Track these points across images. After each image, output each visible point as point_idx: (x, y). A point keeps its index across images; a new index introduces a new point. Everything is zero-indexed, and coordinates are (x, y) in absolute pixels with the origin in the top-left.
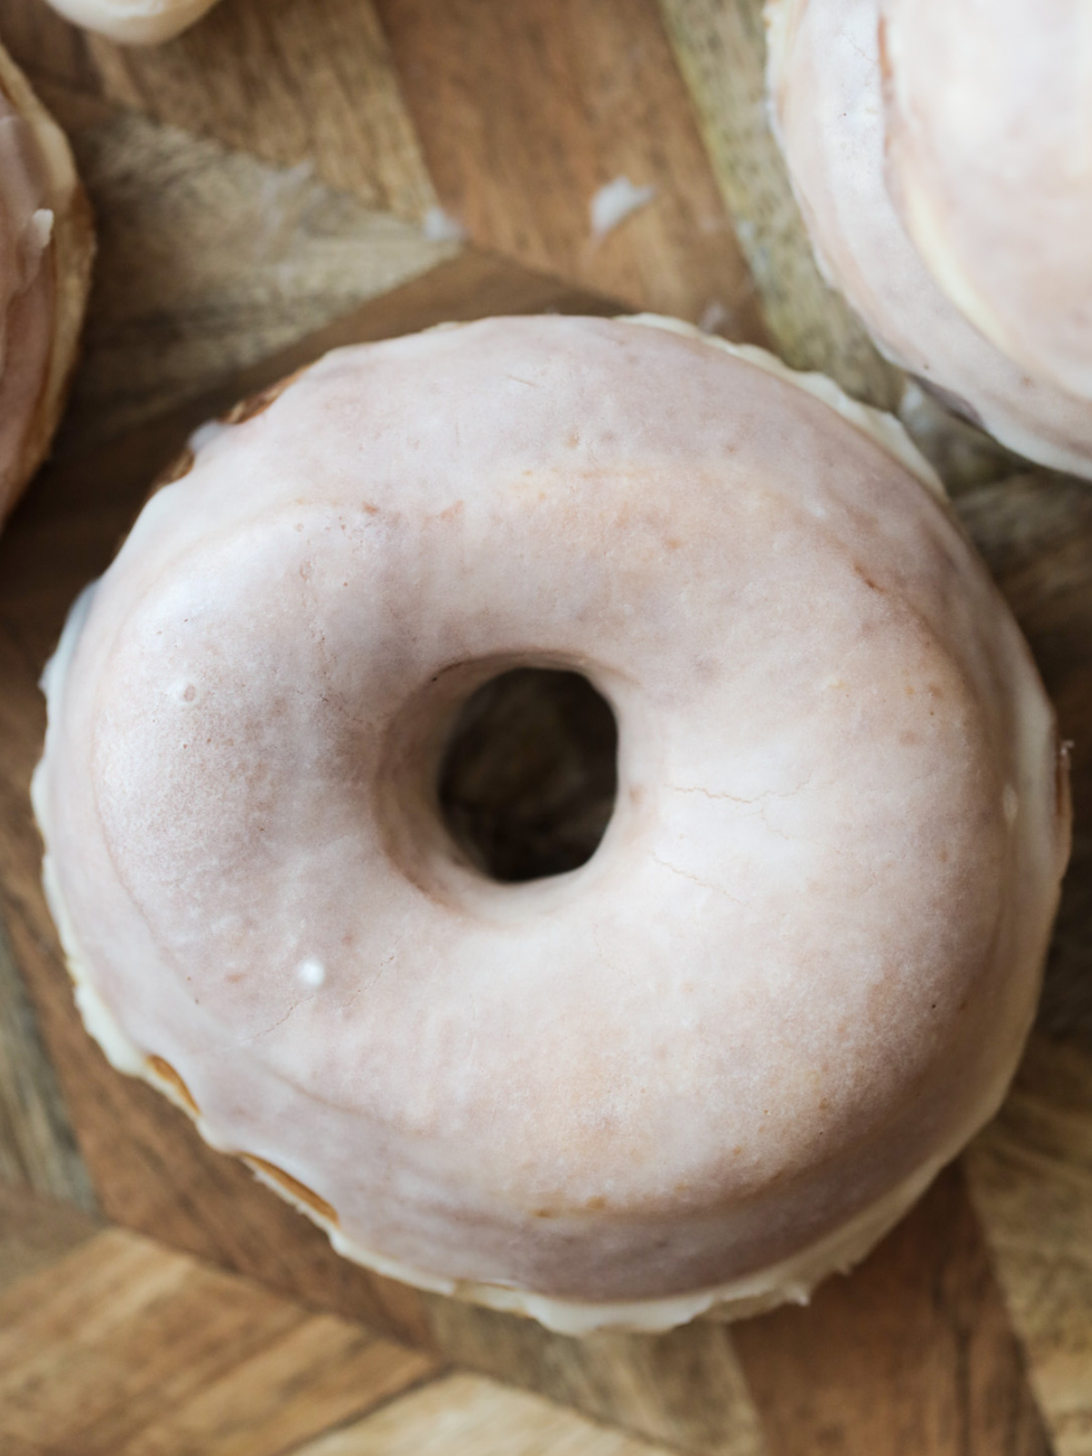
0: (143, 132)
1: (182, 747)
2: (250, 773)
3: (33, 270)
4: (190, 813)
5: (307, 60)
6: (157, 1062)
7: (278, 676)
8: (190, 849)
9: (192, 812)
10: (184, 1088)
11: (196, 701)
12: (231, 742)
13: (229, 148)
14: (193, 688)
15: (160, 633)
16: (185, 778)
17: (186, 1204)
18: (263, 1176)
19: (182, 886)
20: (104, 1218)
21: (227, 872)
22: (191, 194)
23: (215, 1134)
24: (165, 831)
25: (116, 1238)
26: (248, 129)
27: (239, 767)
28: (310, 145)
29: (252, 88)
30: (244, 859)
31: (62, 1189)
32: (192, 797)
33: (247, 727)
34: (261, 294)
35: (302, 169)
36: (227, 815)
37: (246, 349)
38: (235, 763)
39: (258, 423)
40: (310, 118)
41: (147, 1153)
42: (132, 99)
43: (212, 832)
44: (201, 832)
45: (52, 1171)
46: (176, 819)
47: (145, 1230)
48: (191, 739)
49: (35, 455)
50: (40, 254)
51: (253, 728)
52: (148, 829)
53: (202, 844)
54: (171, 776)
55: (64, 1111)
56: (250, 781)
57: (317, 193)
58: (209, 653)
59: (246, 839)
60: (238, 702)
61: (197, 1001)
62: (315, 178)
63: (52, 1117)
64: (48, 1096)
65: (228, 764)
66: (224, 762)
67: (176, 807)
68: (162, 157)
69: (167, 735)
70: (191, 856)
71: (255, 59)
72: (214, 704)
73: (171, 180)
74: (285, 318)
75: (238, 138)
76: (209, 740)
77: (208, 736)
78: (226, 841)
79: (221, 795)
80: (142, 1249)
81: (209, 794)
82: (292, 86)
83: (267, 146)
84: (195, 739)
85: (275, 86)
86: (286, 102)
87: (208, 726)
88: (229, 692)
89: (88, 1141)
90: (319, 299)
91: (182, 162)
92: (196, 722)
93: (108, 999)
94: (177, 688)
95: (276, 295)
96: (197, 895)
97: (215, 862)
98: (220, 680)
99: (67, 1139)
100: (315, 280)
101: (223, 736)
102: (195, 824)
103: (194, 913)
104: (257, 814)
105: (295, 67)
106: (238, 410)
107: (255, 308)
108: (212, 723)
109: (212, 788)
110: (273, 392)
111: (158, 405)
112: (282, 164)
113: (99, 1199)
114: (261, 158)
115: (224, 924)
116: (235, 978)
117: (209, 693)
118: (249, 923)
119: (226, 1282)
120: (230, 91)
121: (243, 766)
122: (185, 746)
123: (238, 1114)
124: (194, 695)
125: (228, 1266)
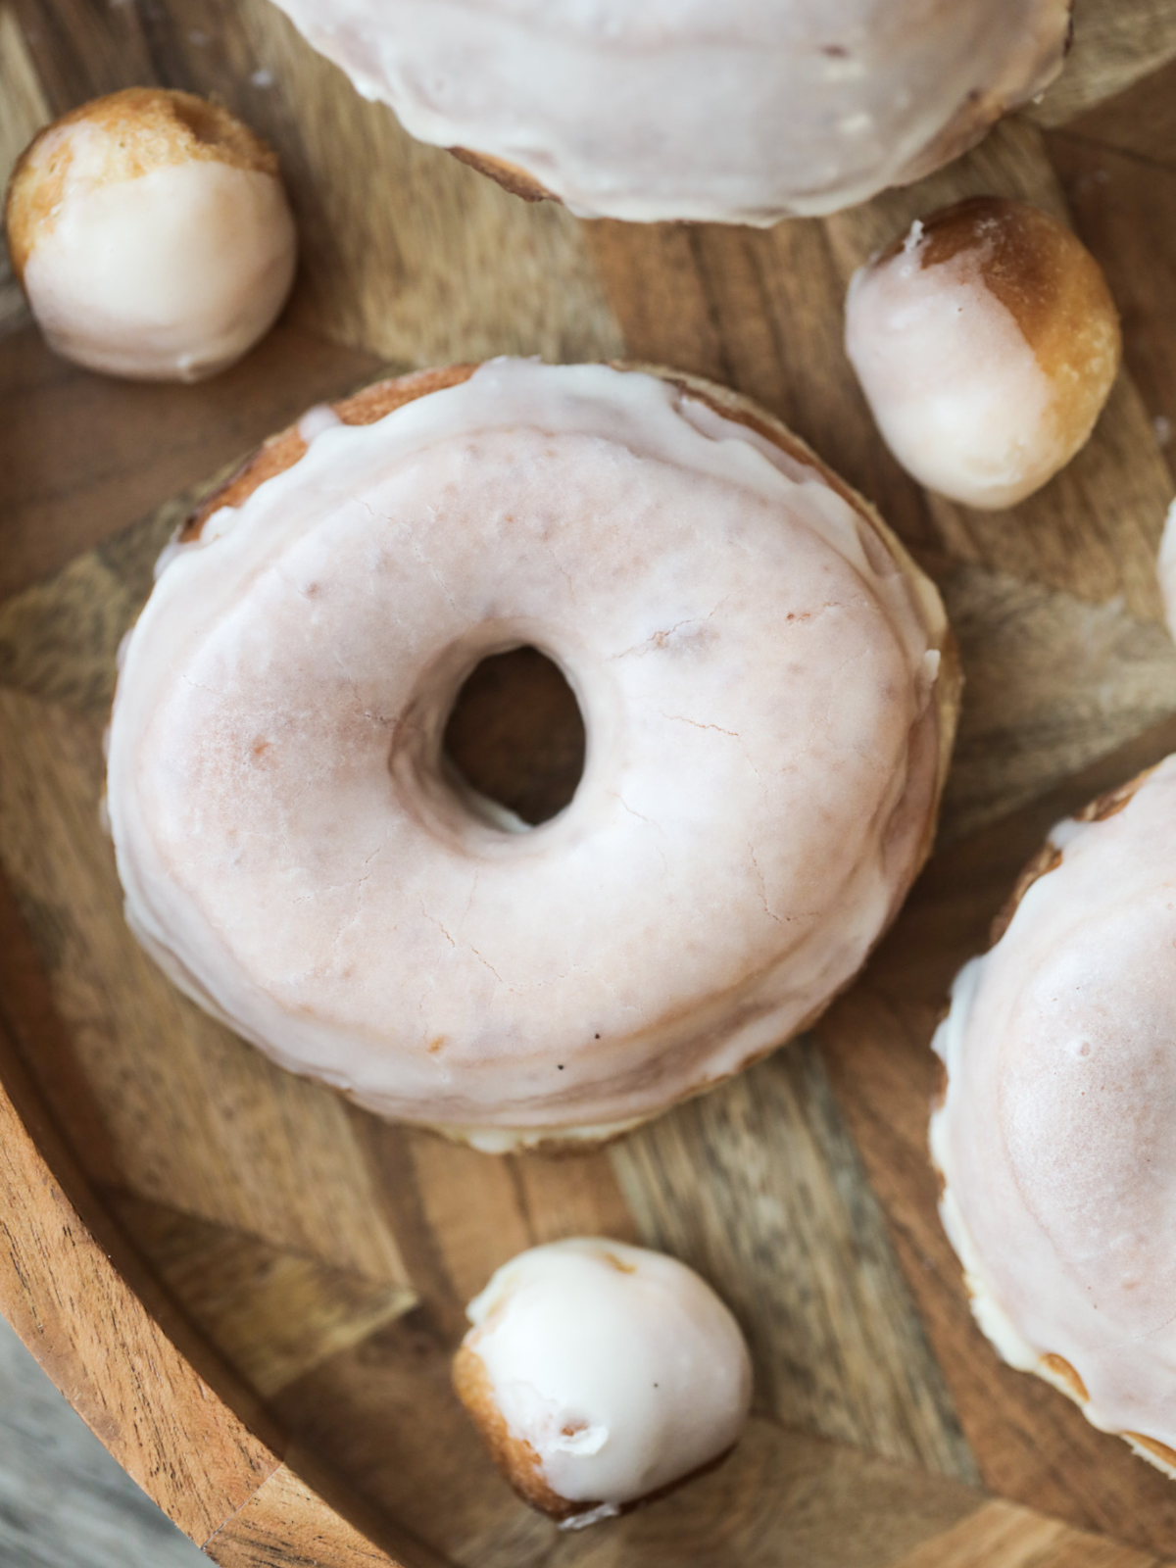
0: (981, 581)
1: (1080, 1094)
2: (1137, 1114)
3: (926, 700)
4: (1089, 1149)
5: (1114, 514)
6: (1053, 1359)
7: (1157, 1031)
8: (1090, 1179)
9: (1090, 1149)
10: (1076, 1378)
11: (1091, 1055)
12: (1120, 1088)
13: (1053, 590)
14: (1088, 1045)
15: (1055, 999)
16: (1083, 1120)
17: (1054, 1475)
18: (1140, 1449)
19: (1084, 1211)
20: (989, 1492)
21: (1121, 1197)
22: (1023, 630)
23: (1099, 1415)
24: (1068, 1165)
25: (998, 1506)
26: (1068, 574)
27: (1128, 1109)
28: (1120, 585)
29: (1070, 540)
30: (1135, 1186)
31: (951, 1468)
32: (1091, 1136)
33: (1133, 1075)
34: (1084, 711)
35: (1115, 604)
36: (1120, 1150)
37: (1074, 757)
38: (1125, 1106)
39: (1118, 822)
40: (1119, 563)
41: (1022, 1435)
42: (969, 552)
43: (1108, 1164)
44: (1099, 1165)
45: (942, 1453)
46: (1077, 1155)
47: (1021, 1499)
48: (1088, 1088)
49: (925, 854)
50: (930, 686)
51: (1138, 1075)
52: (1054, 1165)
53: (1100, 1175)
54: (1072, 1119)
55: (949, 1402)
56: (1138, 1121)
57: (1127, 624)
58: (1100, 1014)
59: (1136, 1169)
60: (1125, 1055)
61: (1095, 1307)
62: (1126, 612)
63: (940, 1409)
64: (935, 1392)
65: (1119, 1107)
66: (1116, 1105)
67: (1077, 1145)
68: (997, 600)
69: (1067, 1085)
70: (1091, 1185)
71: (1070, 517)
72: (1105, 1057)
73: (1006, 618)
74: (1104, 730)
75: (1059, 581)
76: (1103, 1088)
77: (1102, 1084)
78: (1120, 1171)
79: (1114, 1133)
80: (1021, 1514)
81: (1104, 1133)
82: (1103, 536)
83: (1084, 586)
84: (1091, 1087)
85: (1088, 537)
86: (1097, 550)
87: (1101, 1076)
88: (1118, 1047)
89: (971, 1426)
90: (1133, 713)
91: (1013, 604)
92: (1091, 1073)
93: (1009, 1307)
94: (1072, 1047)
95: (1097, 712)
96: (1097, 1217)
97: (1111, 1189)
98: (1110, 1037)
99: (953, 1425)
100: (1129, 698)
101: (1114, 1084)
102: (1094, 1159)
103: (1094, 1233)
104: (1144, 1148)
105: (1104, 521)
106: (1091, 810)
107: (1080, 722)
108: (1104, 1073)
109: (1106, 1127)
110: (1121, 795)
111: (1003, 808)
112: (1097, 600)
113: (981, 1474)
114: (1079, 597)
115: (1119, 1241)
116: (1130, 1286)
117: (1101, 1048)
118: (1141, 1239)
119: (1089, 1539)
120: (1051, 542)
121: (1131, 1108)
122: (1083, 1094)
123: (1127, 1397)
124: (1088, 1050)
125: (1093, 1526)
